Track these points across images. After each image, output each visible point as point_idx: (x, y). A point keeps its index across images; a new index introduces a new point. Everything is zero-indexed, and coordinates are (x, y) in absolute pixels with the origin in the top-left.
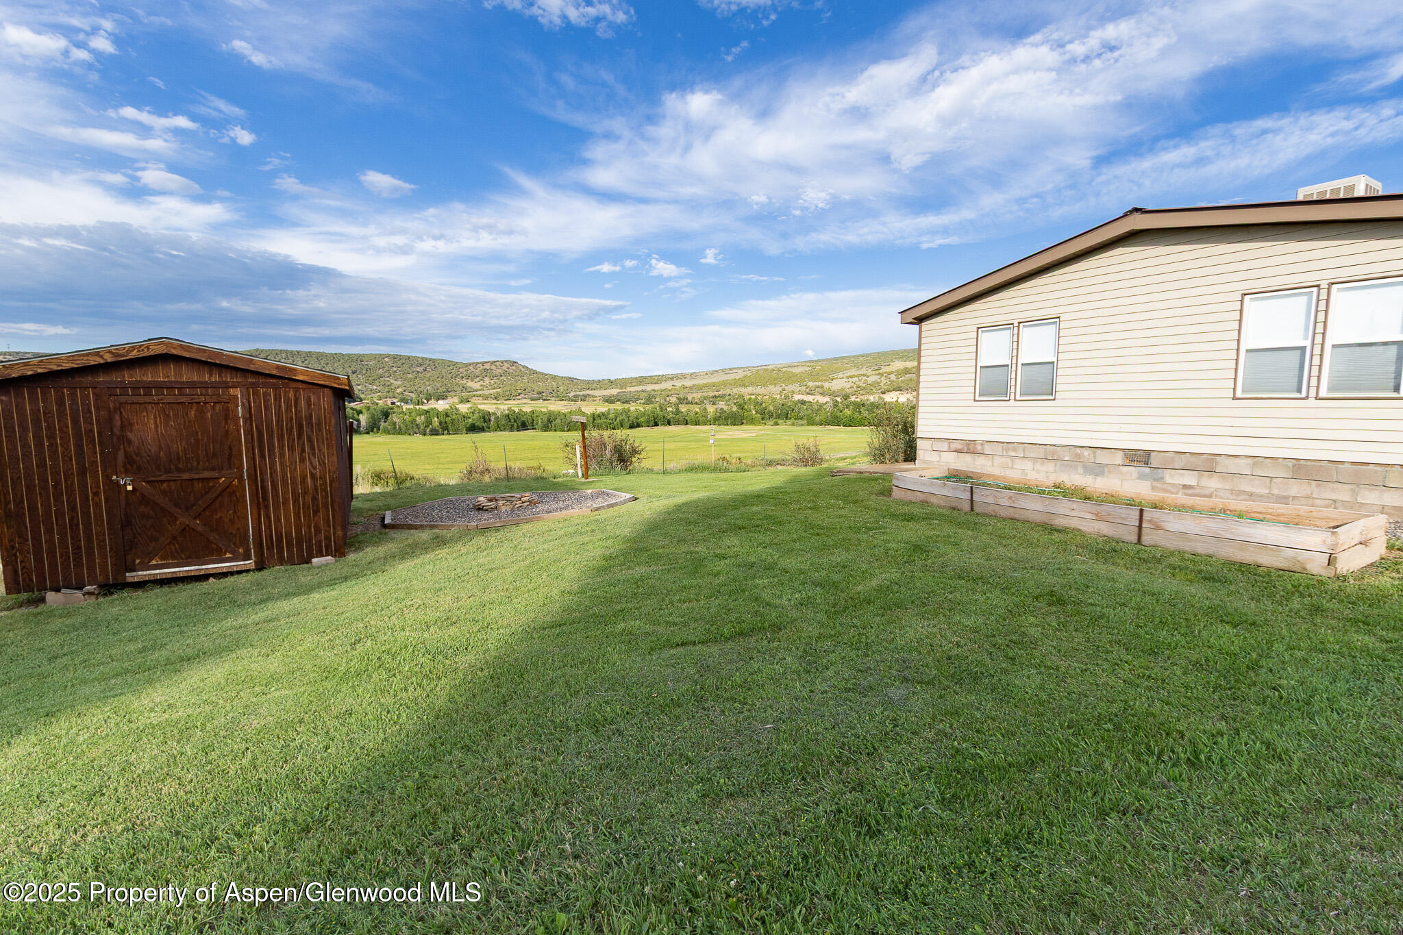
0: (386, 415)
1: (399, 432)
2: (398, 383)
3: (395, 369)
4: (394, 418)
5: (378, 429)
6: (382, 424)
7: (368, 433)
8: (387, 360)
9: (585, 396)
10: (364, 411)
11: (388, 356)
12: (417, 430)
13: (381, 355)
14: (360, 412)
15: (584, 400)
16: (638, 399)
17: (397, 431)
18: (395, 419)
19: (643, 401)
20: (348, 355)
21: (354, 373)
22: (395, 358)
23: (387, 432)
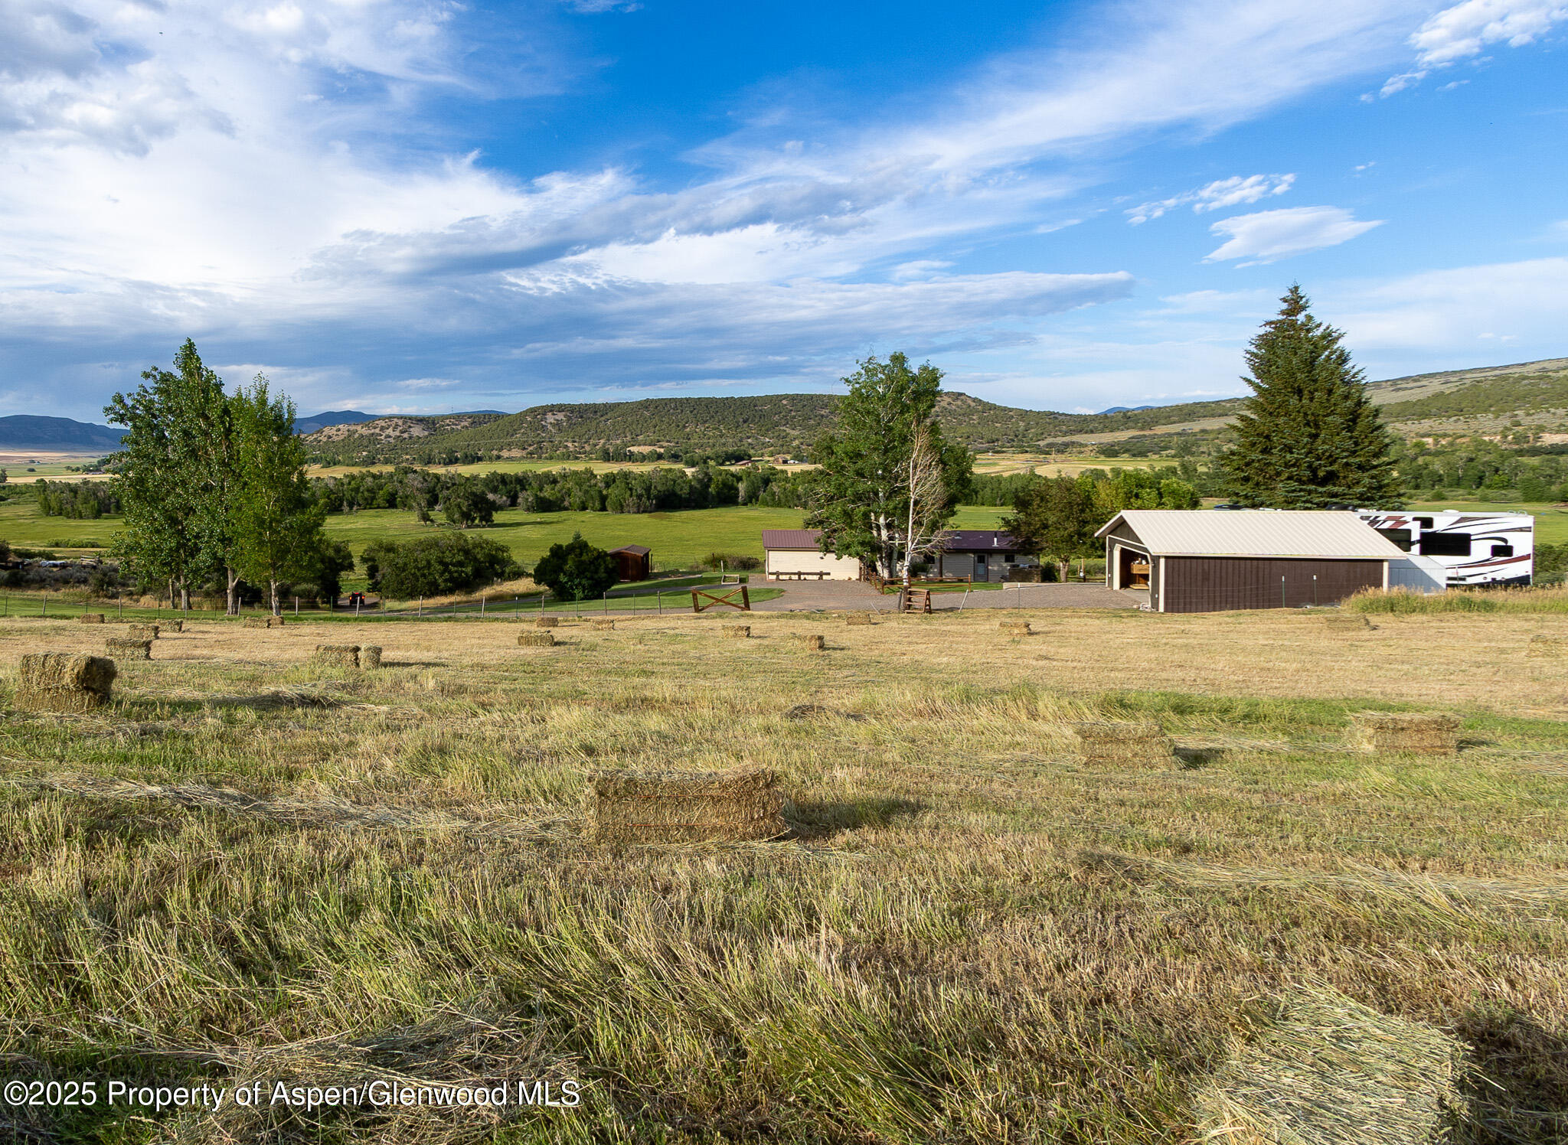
0: (766, 481)
1: (778, 504)
2: (796, 433)
3: (793, 414)
4: (774, 487)
5: (757, 500)
6: (761, 493)
7: (745, 504)
8: (784, 402)
9: (1066, 445)
10: (744, 478)
11: (786, 397)
12: (797, 502)
13: (778, 396)
14: (739, 479)
15: (1063, 452)
16: (1166, 448)
17: (776, 503)
18: (775, 489)
19: (1173, 452)
20: (741, 399)
21: (745, 422)
22: (794, 399)
23: (766, 504)
